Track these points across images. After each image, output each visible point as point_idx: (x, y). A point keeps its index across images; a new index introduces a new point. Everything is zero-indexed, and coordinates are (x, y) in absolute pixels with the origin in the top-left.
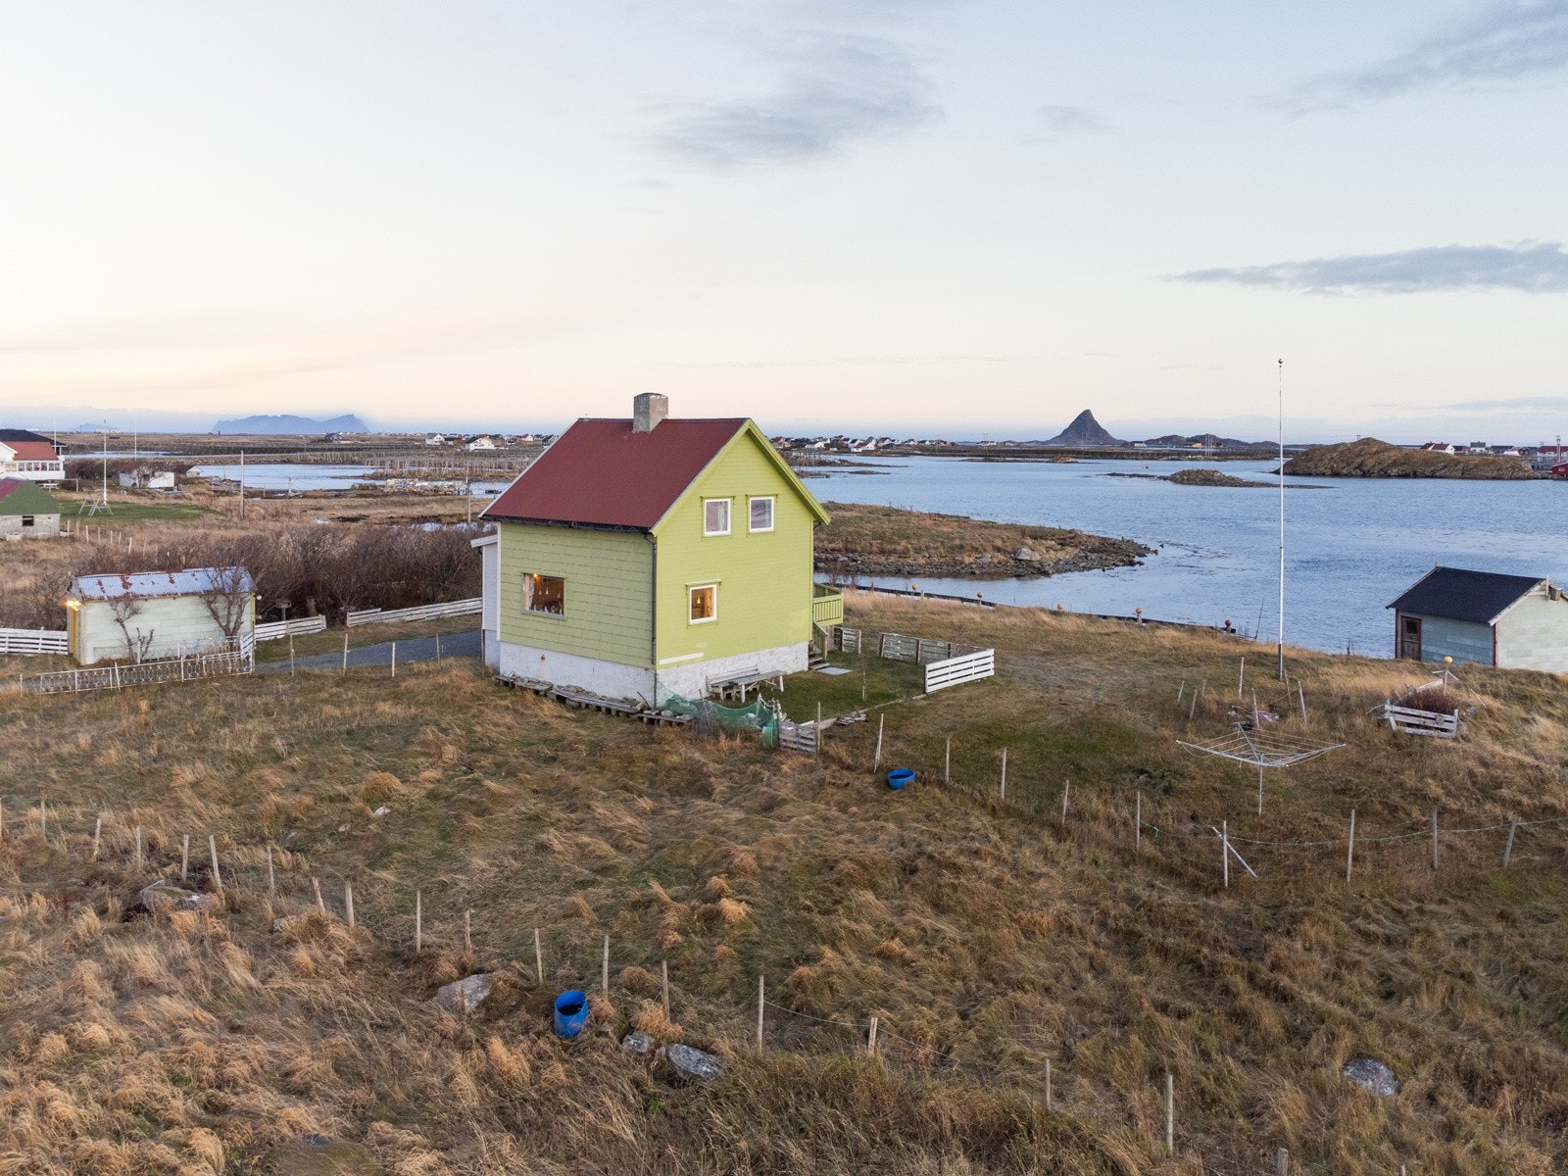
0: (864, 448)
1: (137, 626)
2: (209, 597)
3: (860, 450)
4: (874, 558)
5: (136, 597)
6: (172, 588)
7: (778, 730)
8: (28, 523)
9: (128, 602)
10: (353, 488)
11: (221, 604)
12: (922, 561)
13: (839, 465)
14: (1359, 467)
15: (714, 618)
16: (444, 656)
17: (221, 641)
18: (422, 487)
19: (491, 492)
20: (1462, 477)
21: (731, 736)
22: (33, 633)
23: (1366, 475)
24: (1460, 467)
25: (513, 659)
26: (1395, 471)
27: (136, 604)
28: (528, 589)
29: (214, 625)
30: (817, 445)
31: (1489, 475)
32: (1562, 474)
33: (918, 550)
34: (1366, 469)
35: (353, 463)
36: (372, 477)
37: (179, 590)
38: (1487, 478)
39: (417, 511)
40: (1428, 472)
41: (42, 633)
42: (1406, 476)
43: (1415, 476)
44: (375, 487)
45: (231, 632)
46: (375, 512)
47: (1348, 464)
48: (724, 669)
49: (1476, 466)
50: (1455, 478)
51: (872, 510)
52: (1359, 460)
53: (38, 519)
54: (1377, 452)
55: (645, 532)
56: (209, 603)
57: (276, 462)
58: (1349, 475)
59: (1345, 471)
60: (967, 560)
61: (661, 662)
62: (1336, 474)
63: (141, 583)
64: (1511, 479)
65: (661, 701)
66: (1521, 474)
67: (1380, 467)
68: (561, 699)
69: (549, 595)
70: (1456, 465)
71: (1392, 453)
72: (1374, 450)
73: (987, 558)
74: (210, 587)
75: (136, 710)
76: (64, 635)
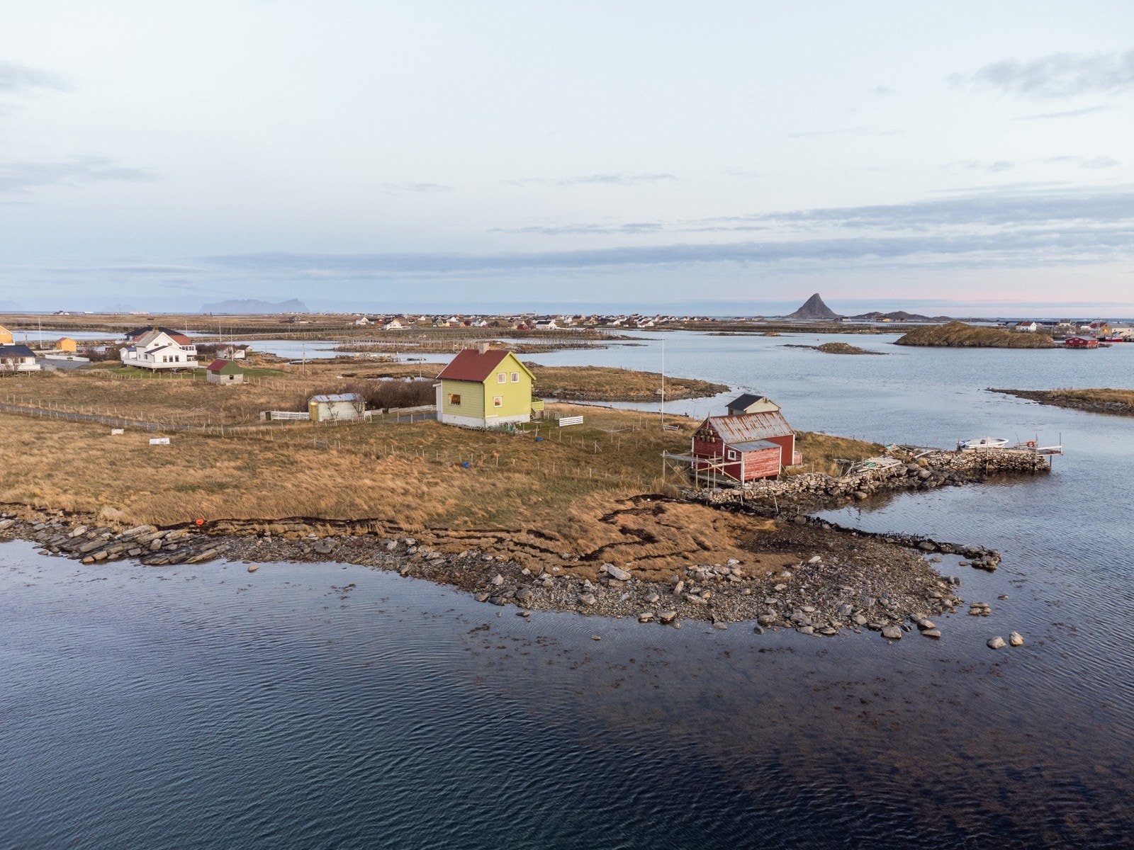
0: (647, 325)
1: (334, 410)
2: (353, 402)
3: (644, 326)
4: (592, 393)
5: (332, 402)
6: (340, 399)
7: (514, 431)
8: (232, 378)
9: (331, 403)
10: (337, 358)
11: (356, 404)
12: (612, 395)
13: (621, 339)
14: (946, 340)
15: (501, 406)
16: (426, 418)
17: (356, 415)
18: (374, 357)
19: (411, 360)
20: (1009, 347)
21: (503, 433)
22: (297, 413)
23: (950, 345)
24: (1008, 340)
25: (446, 418)
26: (968, 342)
27: (334, 404)
28: (450, 399)
29: (354, 410)
30: (615, 323)
31: (1025, 345)
32: (1071, 344)
33: (612, 390)
34: (950, 341)
35: (319, 339)
36: (340, 350)
37: (344, 400)
38: (1024, 348)
39: (379, 371)
40: (987, 343)
41: (300, 413)
42: (973, 346)
43: (980, 346)
44: (349, 357)
45: (359, 412)
46: (359, 371)
47: (940, 338)
48: (504, 420)
49: (1018, 339)
50: (1004, 347)
51: (610, 370)
52: (946, 336)
53: (235, 376)
54: (959, 330)
55: (482, 383)
56: (353, 404)
57: (272, 339)
58: (939, 346)
59: (937, 343)
60: (632, 394)
61: (486, 416)
62: (931, 345)
63: (333, 397)
64: (1039, 348)
65: (487, 427)
66: (1045, 344)
67: (959, 340)
68: (460, 428)
69: (456, 400)
70: (1005, 339)
71: (968, 331)
72: (957, 329)
73: (642, 393)
74: (353, 399)
75: (346, 430)
76: (308, 413)
